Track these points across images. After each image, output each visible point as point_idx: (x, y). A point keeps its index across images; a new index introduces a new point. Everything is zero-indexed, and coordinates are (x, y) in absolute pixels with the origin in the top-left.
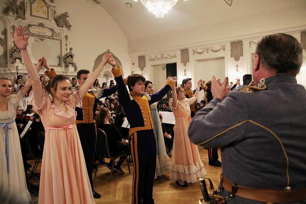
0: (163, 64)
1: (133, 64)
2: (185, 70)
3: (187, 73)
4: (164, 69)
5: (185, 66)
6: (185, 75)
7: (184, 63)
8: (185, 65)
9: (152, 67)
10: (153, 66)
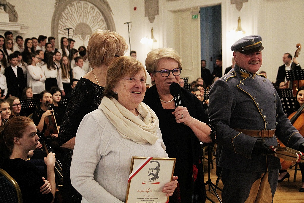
0: (194, 8)
1: (135, 9)
2: (239, 20)
3: (243, 25)
4: (195, 18)
5: (239, 11)
6: (239, 29)
7: (237, 3)
8: (239, 8)
9: (172, 15)
10: (175, 12)
